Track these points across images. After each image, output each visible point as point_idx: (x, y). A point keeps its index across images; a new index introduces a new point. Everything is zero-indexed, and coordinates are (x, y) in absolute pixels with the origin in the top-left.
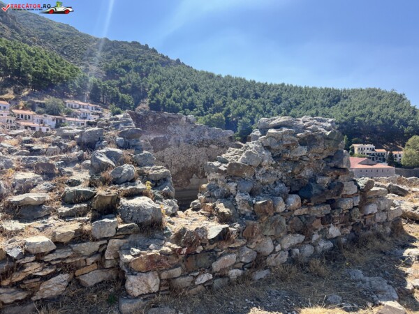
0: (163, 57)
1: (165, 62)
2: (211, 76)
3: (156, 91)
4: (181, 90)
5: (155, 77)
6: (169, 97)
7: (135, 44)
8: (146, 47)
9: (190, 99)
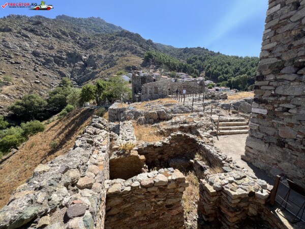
0: (211, 52)
1: (212, 54)
2: (237, 57)
3: (209, 67)
4: (222, 65)
5: (208, 61)
6: (215, 69)
7: (199, 48)
8: (203, 49)
9: (226, 69)
